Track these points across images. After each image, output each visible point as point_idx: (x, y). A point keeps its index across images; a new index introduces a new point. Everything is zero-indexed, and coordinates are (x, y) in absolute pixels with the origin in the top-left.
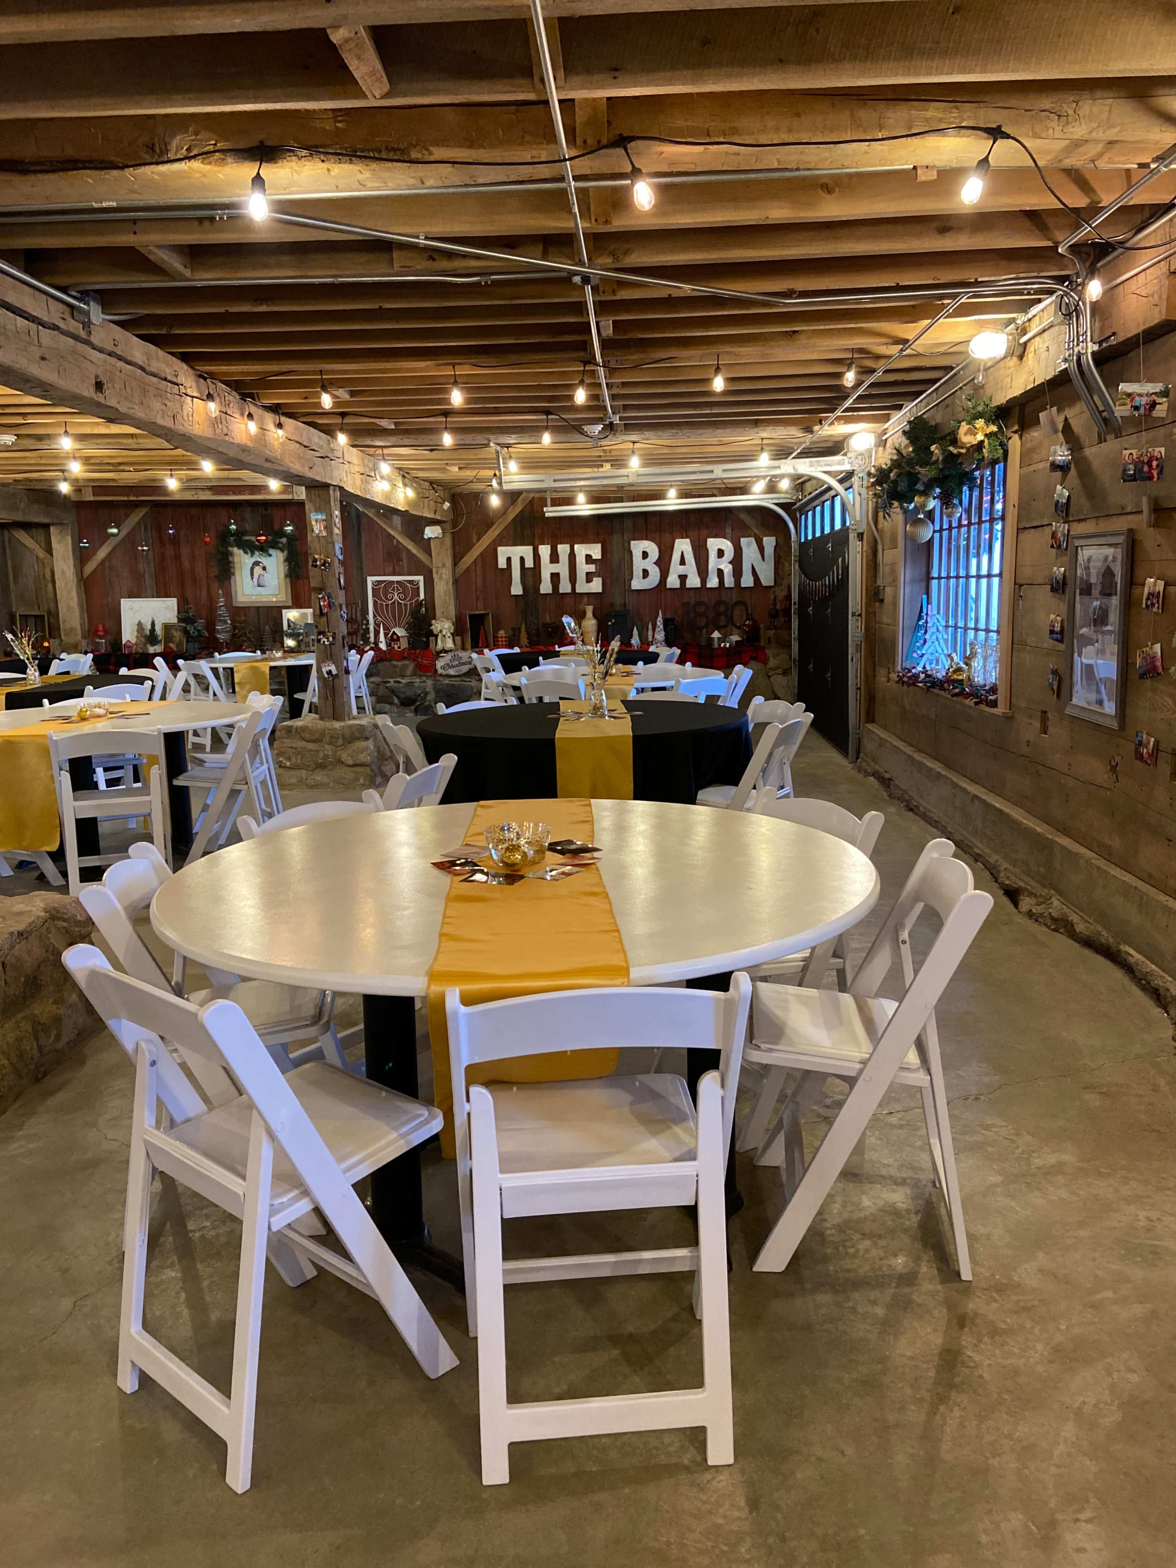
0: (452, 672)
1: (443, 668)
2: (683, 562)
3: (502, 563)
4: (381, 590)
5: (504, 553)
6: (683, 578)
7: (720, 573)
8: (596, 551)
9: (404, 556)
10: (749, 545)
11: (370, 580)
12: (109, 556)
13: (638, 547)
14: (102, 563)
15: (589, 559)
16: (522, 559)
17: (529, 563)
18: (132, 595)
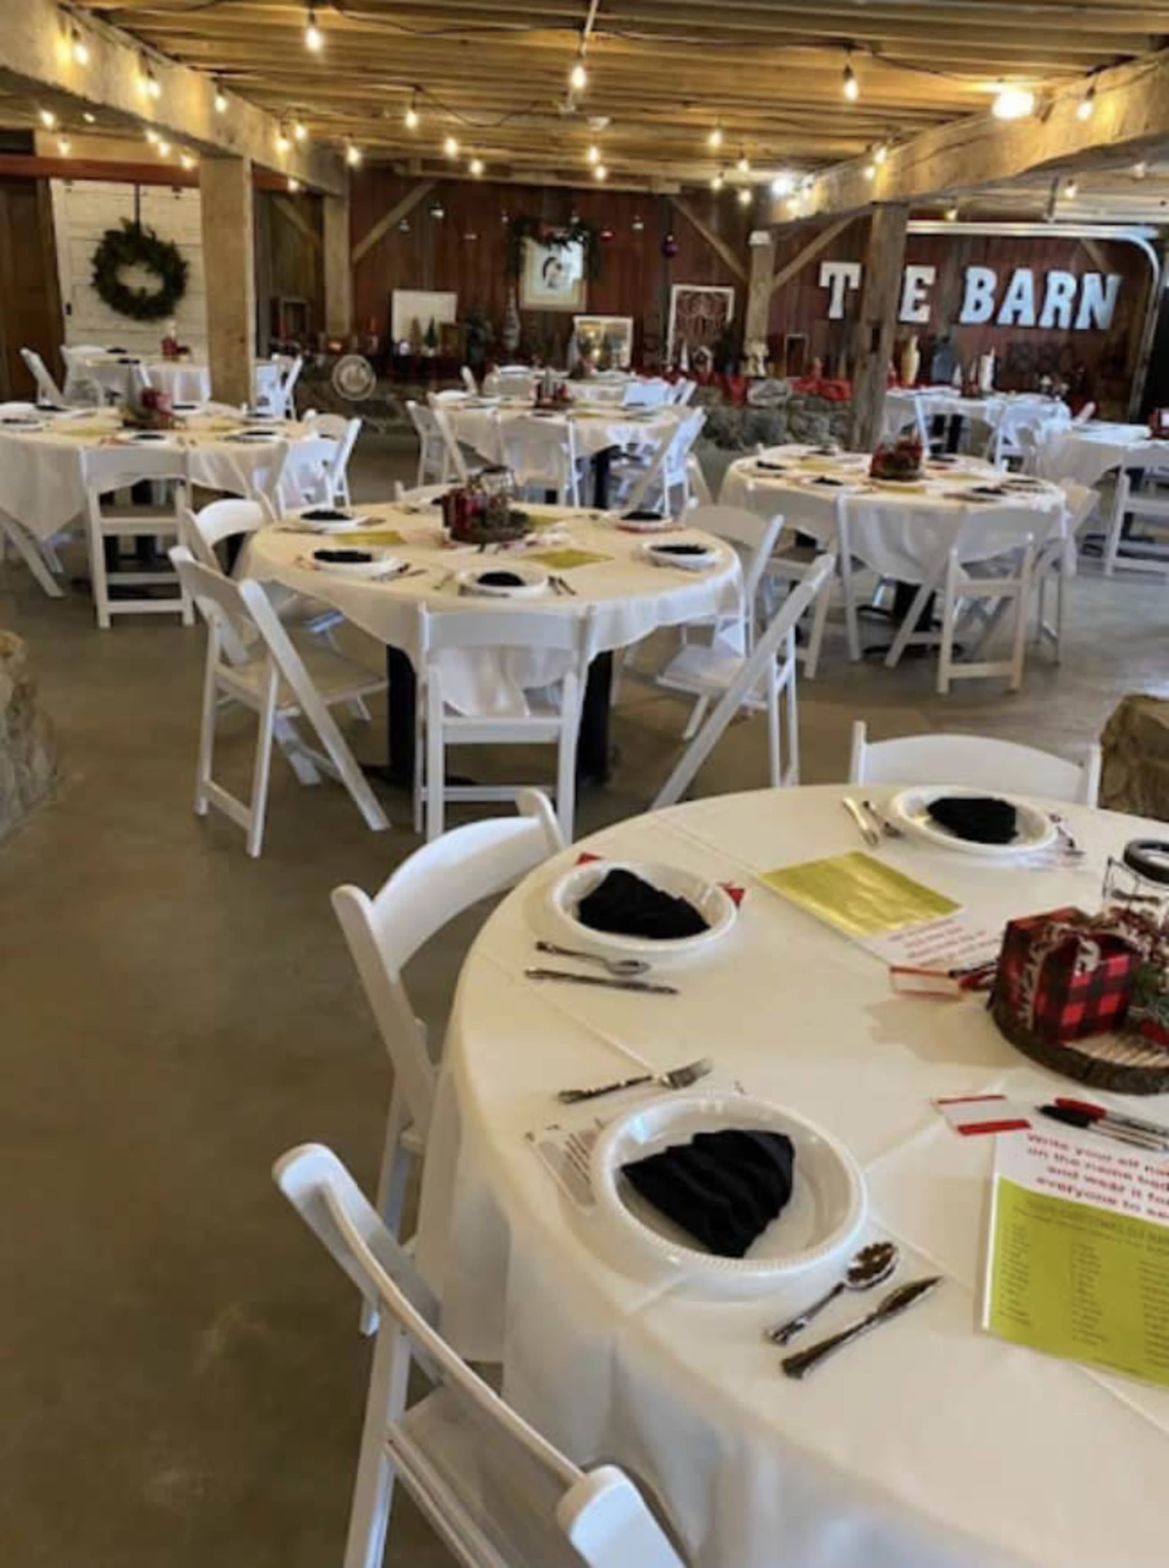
0: (764, 402)
1: (756, 397)
2: (1019, 296)
3: (824, 282)
4: (688, 302)
5: (828, 269)
6: (1017, 314)
7: (1057, 312)
8: (928, 275)
9: (715, 262)
10: (1091, 281)
11: (676, 290)
12: (383, 239)
13: (975, 274)
14: (374, 247)
15: (920, 283)
16: (847, 279)
17: (854, 284)
18: (405, 287)
